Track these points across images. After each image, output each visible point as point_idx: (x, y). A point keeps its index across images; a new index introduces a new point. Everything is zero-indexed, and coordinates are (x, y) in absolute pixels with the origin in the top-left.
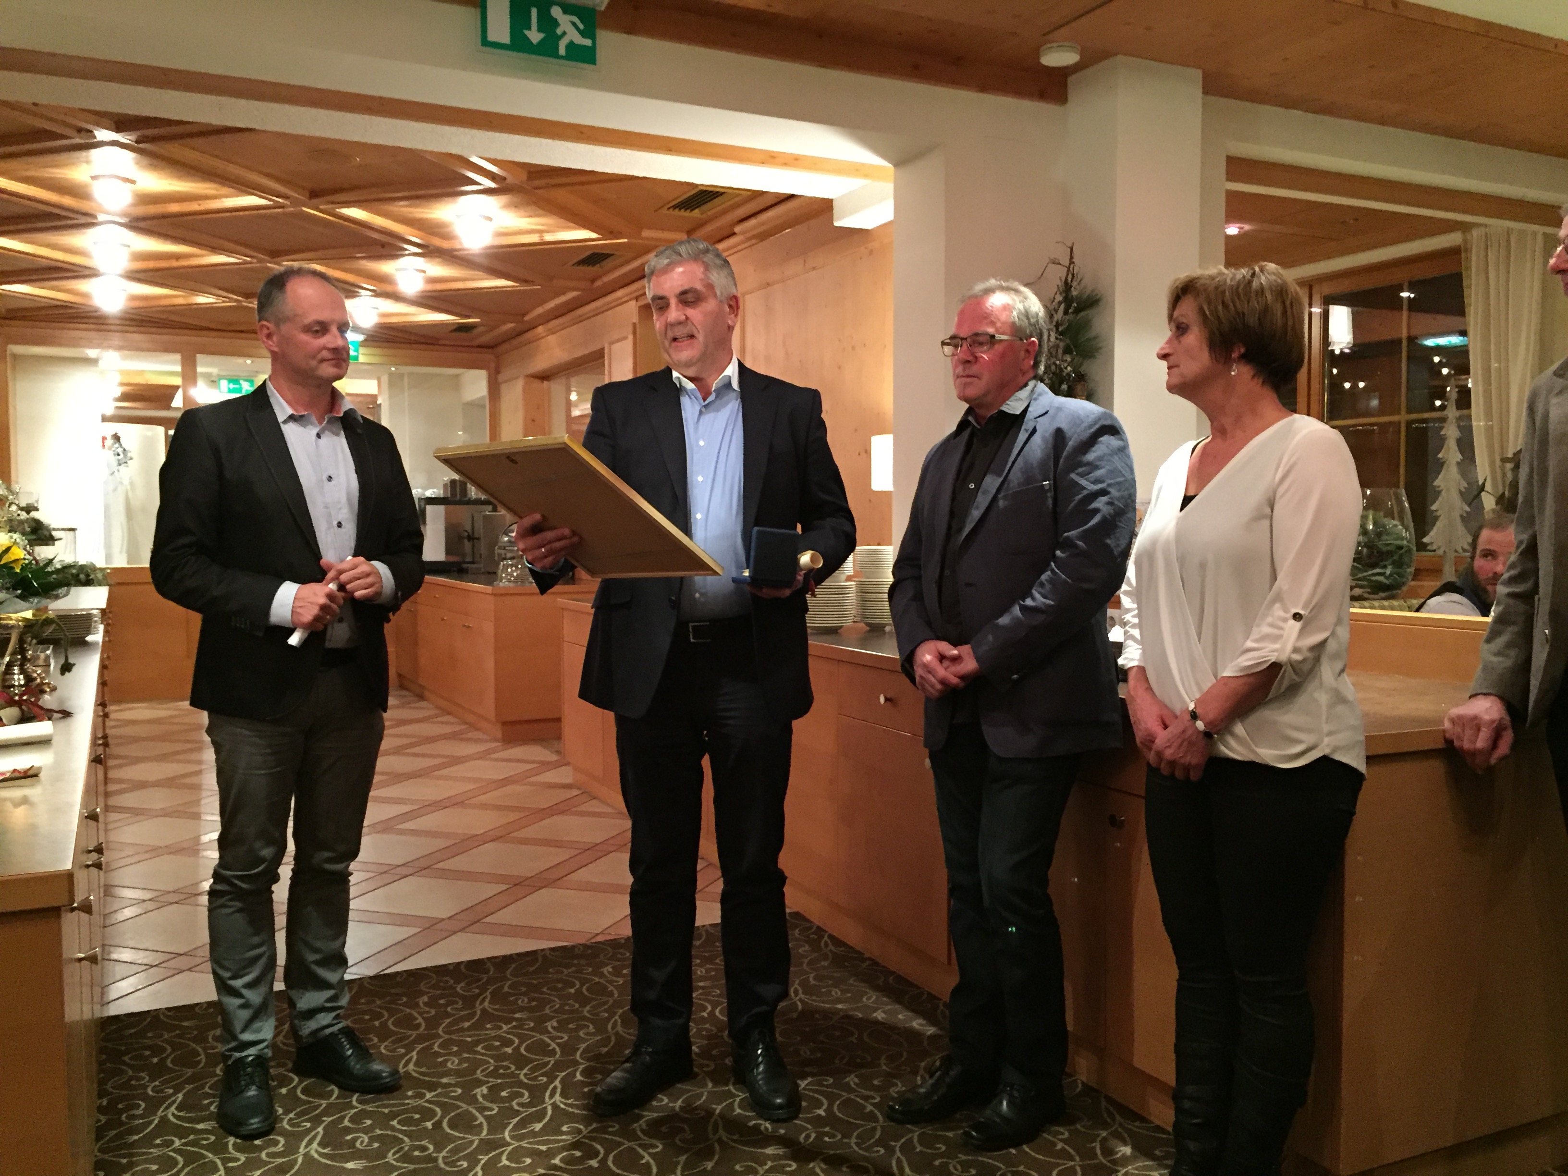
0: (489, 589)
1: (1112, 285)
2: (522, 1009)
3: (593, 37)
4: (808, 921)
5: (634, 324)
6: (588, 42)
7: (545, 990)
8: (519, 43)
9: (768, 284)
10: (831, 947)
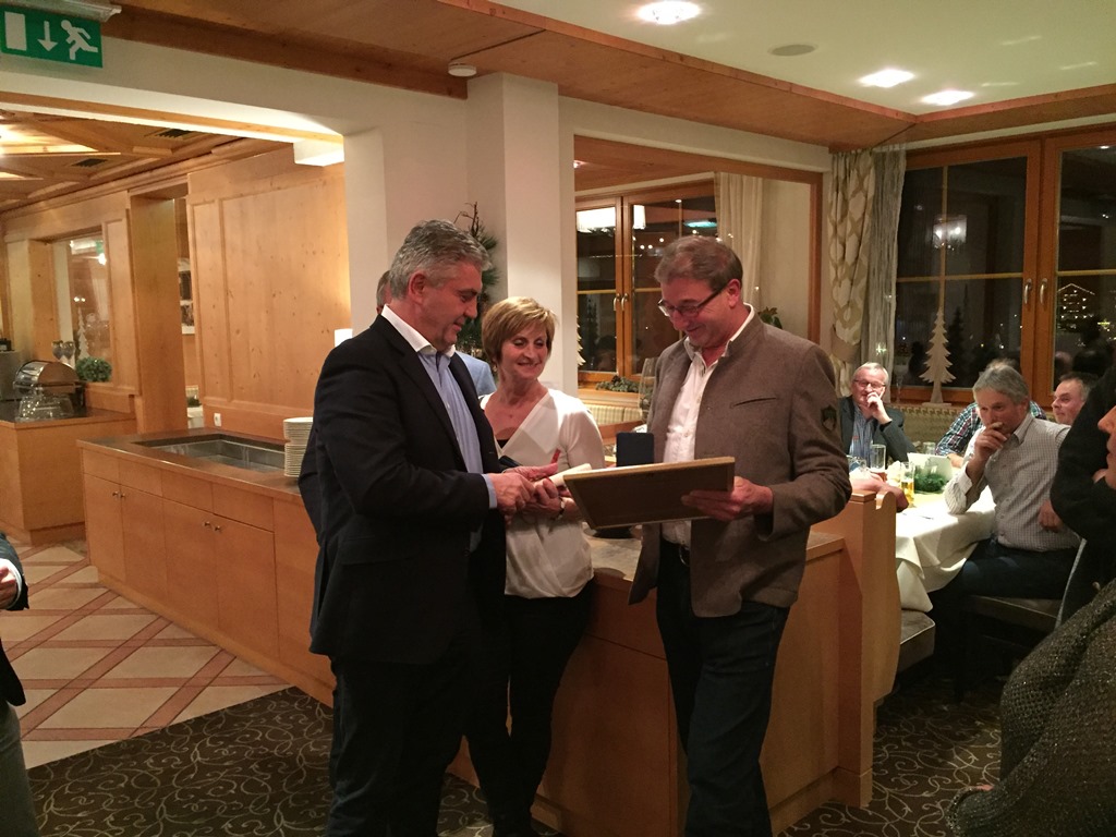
0: (12, 425)
1: (504, 232)
2: (83, 808)
3: (98, 45)
4: (303, 693)
5: (127, 210)
6: (95, 50)
7: (99, 787)
8: (34, 50)
9: (242, 196)
10: (323, 715)
